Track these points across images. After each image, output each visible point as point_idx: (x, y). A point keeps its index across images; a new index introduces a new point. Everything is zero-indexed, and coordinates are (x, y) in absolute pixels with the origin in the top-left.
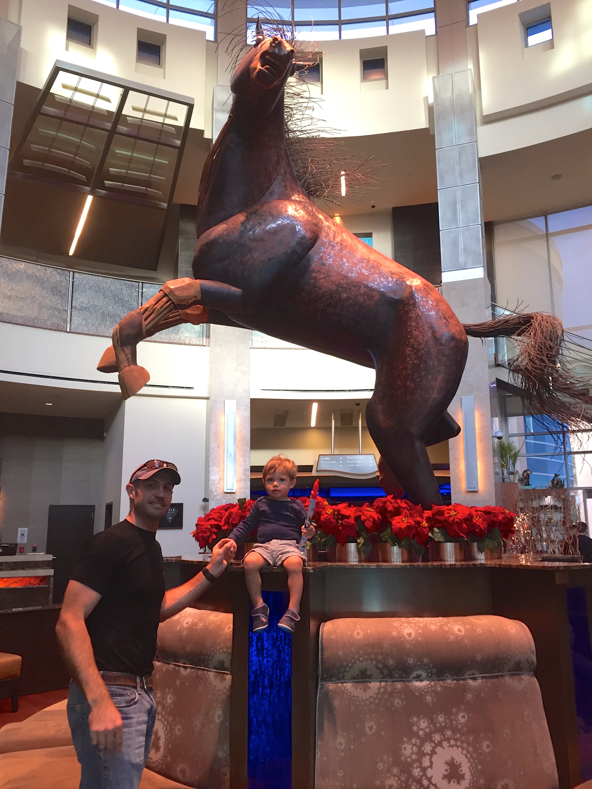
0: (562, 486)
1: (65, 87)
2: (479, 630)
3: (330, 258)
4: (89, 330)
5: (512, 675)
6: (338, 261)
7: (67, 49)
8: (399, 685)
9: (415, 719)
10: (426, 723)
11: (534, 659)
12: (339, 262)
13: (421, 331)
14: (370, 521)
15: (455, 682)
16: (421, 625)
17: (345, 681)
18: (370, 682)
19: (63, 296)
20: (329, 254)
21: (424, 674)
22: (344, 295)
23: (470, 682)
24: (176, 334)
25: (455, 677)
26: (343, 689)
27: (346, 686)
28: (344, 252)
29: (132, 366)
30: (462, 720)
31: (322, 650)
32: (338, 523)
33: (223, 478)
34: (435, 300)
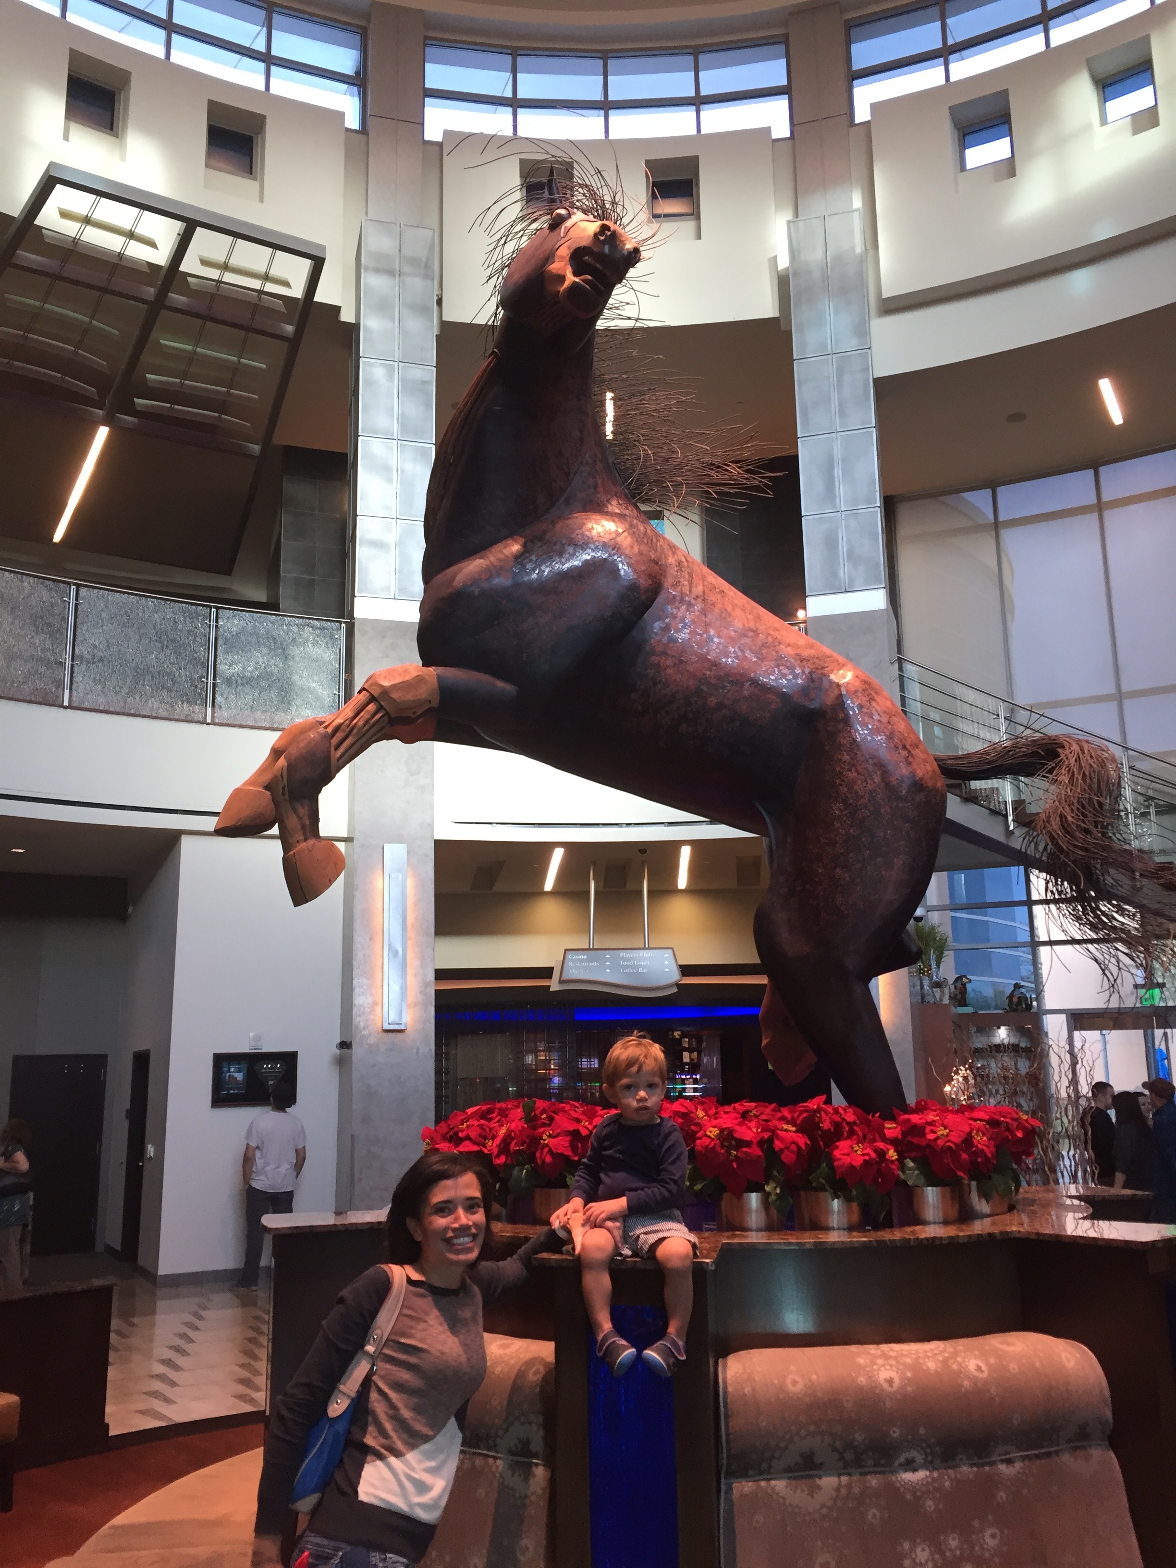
0: (1030, 1007)
1: (65, 214)
2: (1013, 1367)
3: (684, 627)
4: (108, 703)
5: (1075, 1449)
6: (699, 634)
7: (66, 137)
8: (874, 1481)
9: (906, 1546)
10: (927, 1552)
11: (1108, 1413)
12: (701, 635)
13: (860, 771)
14: (792, 1152)
15: (975, 1469)
16: (908, 1361)
17: (774, 1476)
18: (820, 1477)
19: (56, 634)
20: (683, 620)
21: (919, 1458)
22: (713, 701)
23: (1002, 1467)
24: (285, 711)
25: (976, 1460)
26: (770, 1491)
27: (775, 1486)
28: (710, 616)
29: (311, 842)
30: (991, 1543)
31: (727, 1417)
32: (730, 1154)
33: (379, 1000)
34: (885, 712)
